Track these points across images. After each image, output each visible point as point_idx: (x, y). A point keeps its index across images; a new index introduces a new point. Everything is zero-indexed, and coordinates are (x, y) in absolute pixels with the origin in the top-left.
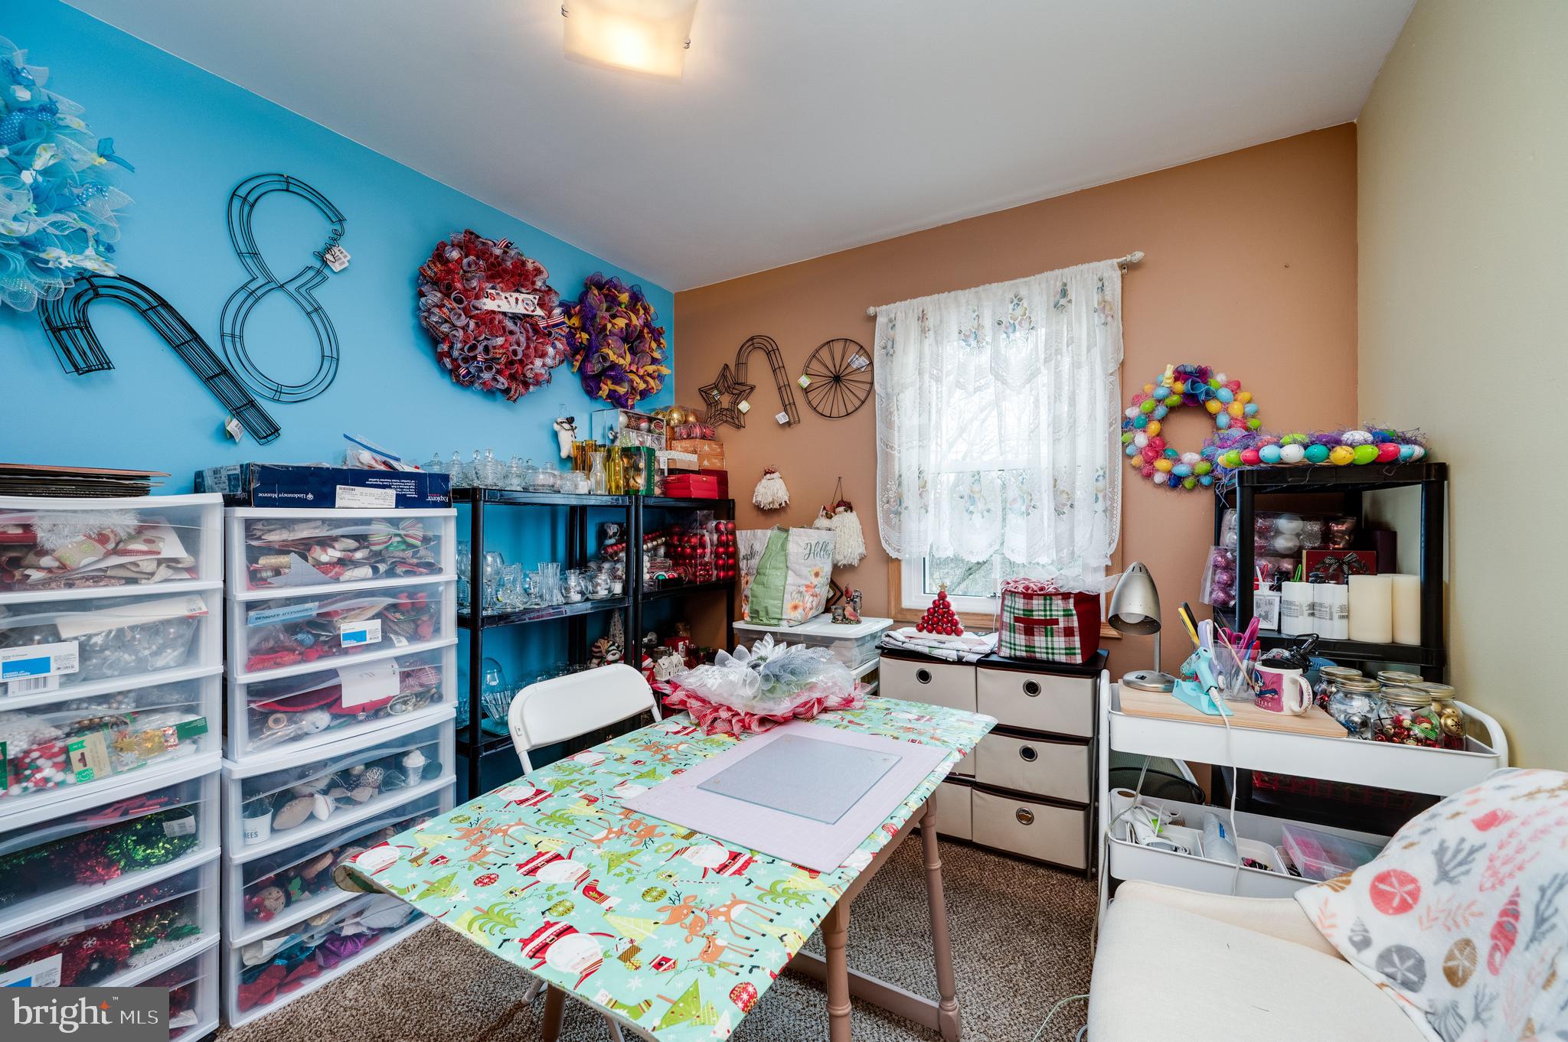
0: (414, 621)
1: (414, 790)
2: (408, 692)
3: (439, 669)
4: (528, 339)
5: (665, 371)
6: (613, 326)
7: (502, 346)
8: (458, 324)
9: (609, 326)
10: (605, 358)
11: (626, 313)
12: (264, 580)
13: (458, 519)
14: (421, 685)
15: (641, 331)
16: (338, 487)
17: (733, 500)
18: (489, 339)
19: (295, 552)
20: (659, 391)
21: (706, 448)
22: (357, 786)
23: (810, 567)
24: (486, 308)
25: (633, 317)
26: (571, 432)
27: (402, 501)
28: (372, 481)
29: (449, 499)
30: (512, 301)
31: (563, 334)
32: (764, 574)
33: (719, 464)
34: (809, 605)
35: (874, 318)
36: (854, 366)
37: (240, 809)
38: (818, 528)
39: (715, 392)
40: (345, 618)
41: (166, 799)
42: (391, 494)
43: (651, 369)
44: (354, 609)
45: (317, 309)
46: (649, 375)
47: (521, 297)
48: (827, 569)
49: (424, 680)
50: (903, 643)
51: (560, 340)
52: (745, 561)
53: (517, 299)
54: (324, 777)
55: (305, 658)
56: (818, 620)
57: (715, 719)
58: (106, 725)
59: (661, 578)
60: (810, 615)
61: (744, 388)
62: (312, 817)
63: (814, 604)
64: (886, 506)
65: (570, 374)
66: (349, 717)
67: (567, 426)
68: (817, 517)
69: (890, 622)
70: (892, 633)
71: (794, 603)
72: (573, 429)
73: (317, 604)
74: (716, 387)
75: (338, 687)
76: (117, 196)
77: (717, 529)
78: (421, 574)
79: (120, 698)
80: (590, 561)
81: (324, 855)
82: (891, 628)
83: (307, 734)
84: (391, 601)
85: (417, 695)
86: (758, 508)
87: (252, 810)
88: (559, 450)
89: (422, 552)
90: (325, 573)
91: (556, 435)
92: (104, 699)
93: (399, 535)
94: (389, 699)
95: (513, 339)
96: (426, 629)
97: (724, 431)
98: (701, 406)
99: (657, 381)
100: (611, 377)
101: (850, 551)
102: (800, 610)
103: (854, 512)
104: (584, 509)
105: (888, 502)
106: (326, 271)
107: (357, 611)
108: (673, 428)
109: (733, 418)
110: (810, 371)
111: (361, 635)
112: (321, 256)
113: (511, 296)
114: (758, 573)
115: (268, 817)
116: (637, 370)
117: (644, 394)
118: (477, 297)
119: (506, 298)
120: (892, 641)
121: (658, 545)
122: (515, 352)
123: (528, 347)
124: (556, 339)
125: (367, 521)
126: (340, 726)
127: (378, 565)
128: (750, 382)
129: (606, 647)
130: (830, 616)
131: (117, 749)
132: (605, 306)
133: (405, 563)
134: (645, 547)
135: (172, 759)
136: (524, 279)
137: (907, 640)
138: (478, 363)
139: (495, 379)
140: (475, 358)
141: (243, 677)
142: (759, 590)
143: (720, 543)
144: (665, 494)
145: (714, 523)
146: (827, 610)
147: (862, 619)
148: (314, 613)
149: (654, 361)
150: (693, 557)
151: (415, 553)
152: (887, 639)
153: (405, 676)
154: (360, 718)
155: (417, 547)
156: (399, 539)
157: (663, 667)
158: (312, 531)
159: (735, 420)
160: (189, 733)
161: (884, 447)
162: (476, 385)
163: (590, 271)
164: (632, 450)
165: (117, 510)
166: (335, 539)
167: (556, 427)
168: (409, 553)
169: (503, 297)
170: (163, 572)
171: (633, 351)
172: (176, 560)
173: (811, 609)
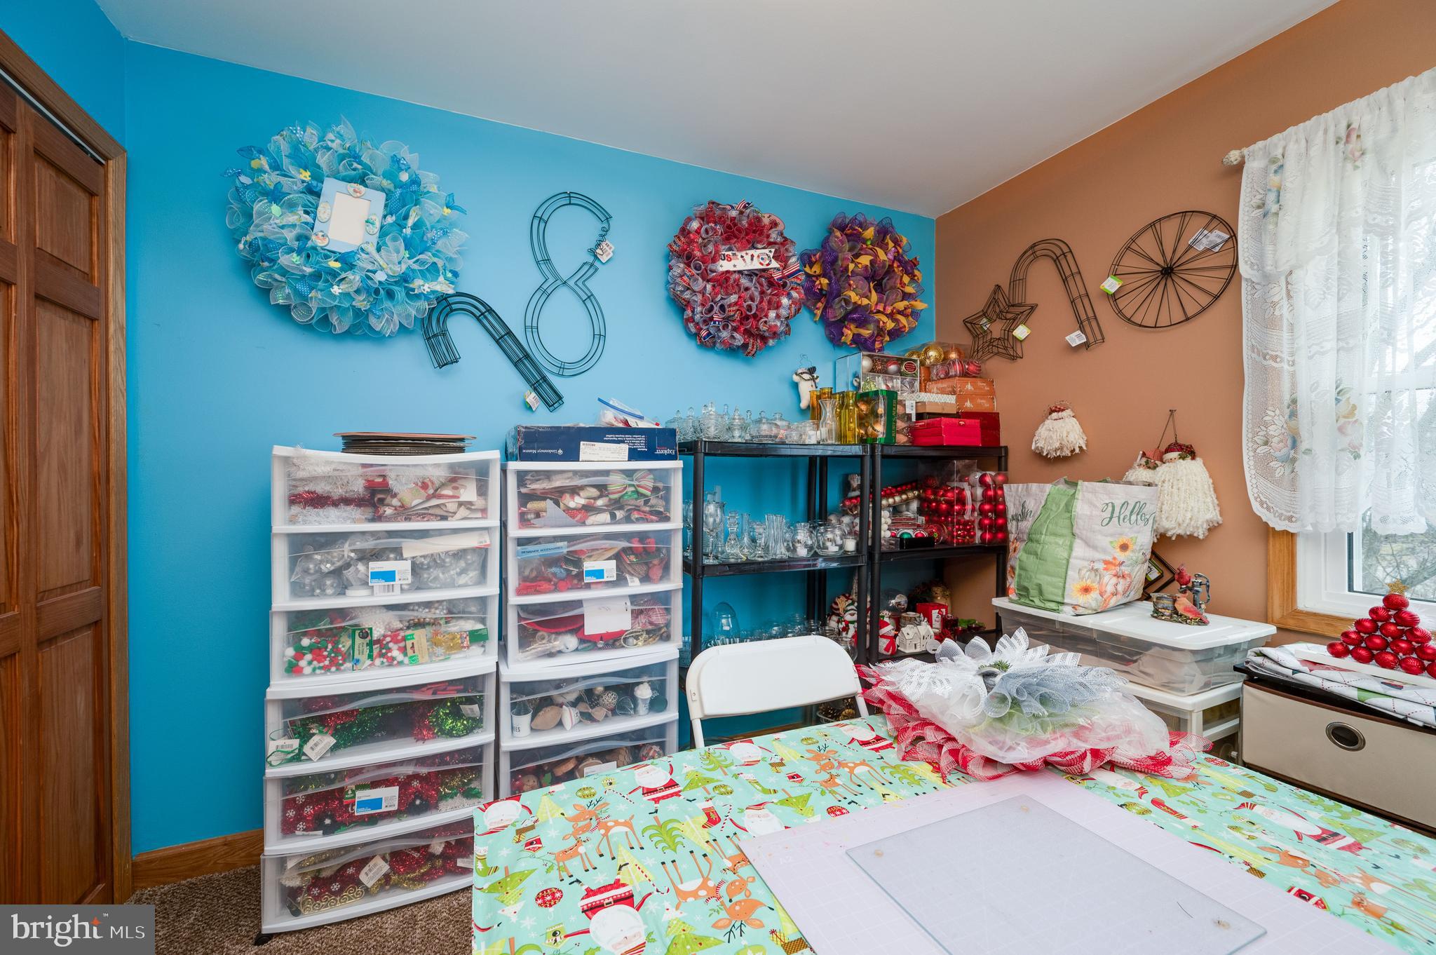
0: (646, 564)
1: (644, 720)
2: (638, 628)
3: (668, 611)
4: (762, 293)
5: (920, 305)
6: (856, 265)
7: (736, 304)
8: (696, 288)
9: (851, 266)
10: (847, 301)
11: (871, 249)
12: (529, 520)
13: (684, 470)
14: (651, 623)
15: (891, 266)
16: (582, 443)
17: (1006, 448)
18: (725, 299)
19: (551, 499)
20: (912, 330)
21: (969, 387)
22: (597, 705)
23: (1111, 535)
24: (721, 269)
25: (881, 252)
26: (811, 383)
27: (634, 455)
28: (609, 437)
29: (676, 452)
30: (748, 258)
31: (799, 282)
32: (1038, 542)
33: (987, 405)
34: (1110, 589)
35: (1238, 169)
36: (1201, 248)
37: (509, 707)
38: (1130, 483)
39: (985, 320)
40: (591, 556)
41: (462, 687)
42: (624, 448)
43: (901, 305)
44: (597, 550)
45: (590, 296)
46: (900, 312)
47: (756, 253)
48: (1144, 540)
49: (654, 619)
50: (1295, 671)
51: (796, 289)
52: (1014, 523)
53: (752, 256)
54: (572, 693)
55: (557, 589)
56: (1128, 610)
57: (921, 738)
58: (429, 624)
59: (906, 536)
60: (1113, 602)
61: (1022, 309)
62: (560, 724)
63: (1120, 588)
64: (1262, 450)
65: (812, 324)
66: (591, 643)
67: (807, 376)
68: (1130, 467)
69: (1270, 630)
70: (1268, 651)
71: (1084, 584)
72: (813, 379)
73: (566, 543)
74: (984, 314)
75: (582, 616)
76: (458, 236)
77: (982, 481)
78: (652, 521)
79: (436, 605)
80: (831, 514)
81: (567, 760)
82: (1272, 642)
83: (560, 652)
84: (625, 544)
85: (648, 632)
86: (1039, 456)
87: (518, 709)
88: (800, 401)
89: (653, 501)
90: (573, 517)
91: (796, 386)
92: (428, 605)
93: (633, 485)
94: (622, 632)
95: (747, 295)
96: (657, 572)
97: (994, 365)
98: (966, 339)
99: (910, 318)
100: (853, 320)
101: (1189, 515)
102: (1094, 595)
103: (1198, 459)
104: (824, 459)
105: (1266, 443)
106: (597, 264)
107: (600, 551)
108: (928, 368)
109: (1006, 348)
110: (1121, 270)
111: (599, 573)
112: (592, 252)
113: (747, 254)
114: (1030, 540)
115: (528, 717)
116: (884, 309)
117: (895, 334)
118: (714, 260)
119: (742, 257)
120: (1268, 664)
121: (908, 499)
122: (750, 308)
123: (761, 302)
124: (792, 288)
125: (606, 473)
126: (584, 650)
127: (616, 512)
128: (1030, 300)
129: (844, 606)
130: (1148, 606)
131: (434, 643)
132: (847, 246)
133: (639, 510)
134: (884, 502)
135: (466, 657)
136: (760, 235)
137: (1306, 669)
138: (715, 323)
139: (732, 337)
140: (711, 319)
141: (514, 600)
142: (1030, 561)
143: (986, 498)
144: (913, 442)
145: (978, 475)
146: (1146, 597)
147: (1210, 617)
148: (565, 551)
149: (906, 296)
150: (949, 512)
151: (646, 502)
152: (1259, 660)
153: (636, 614)
154: (600, 646)
155: (647, 496)
156: (633, 489)
157: (907, 637)
158: (563, 481)
159: (1009, 349)
160: (477, 638)
161: (1260, 359)
162: (718, 345)
163: (833, 213)
164: (870, 395)
165: (434, 464)
166: (582, 488)
167: (796, 378)
168: (641, 502)
169: (739, 257)
170: (463, 512)
171: (880, 288)
172: (471, 503)
173: (1115, 594)
